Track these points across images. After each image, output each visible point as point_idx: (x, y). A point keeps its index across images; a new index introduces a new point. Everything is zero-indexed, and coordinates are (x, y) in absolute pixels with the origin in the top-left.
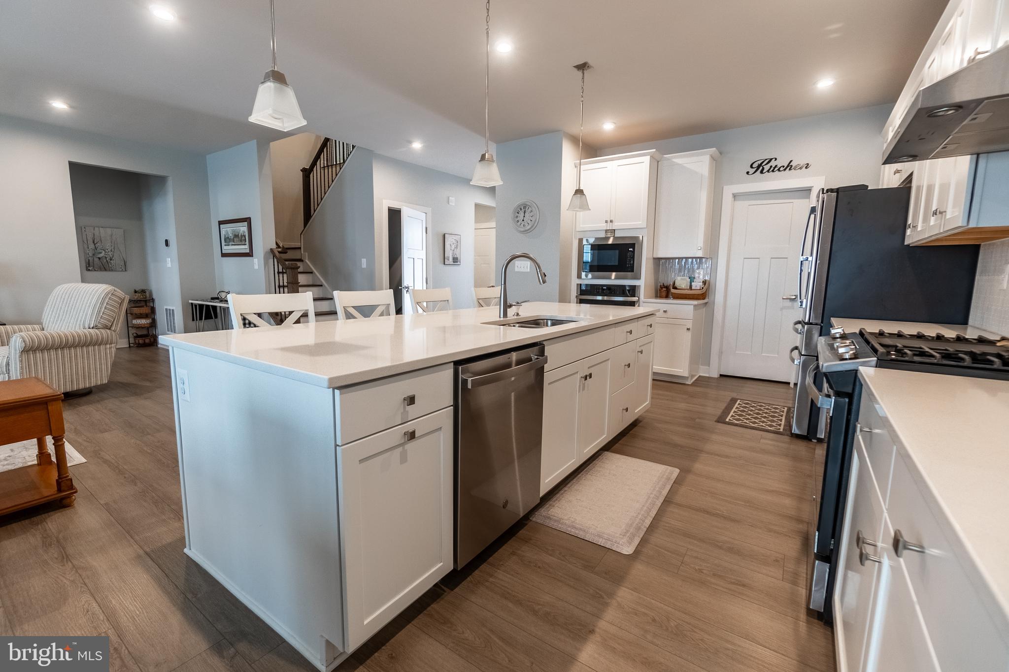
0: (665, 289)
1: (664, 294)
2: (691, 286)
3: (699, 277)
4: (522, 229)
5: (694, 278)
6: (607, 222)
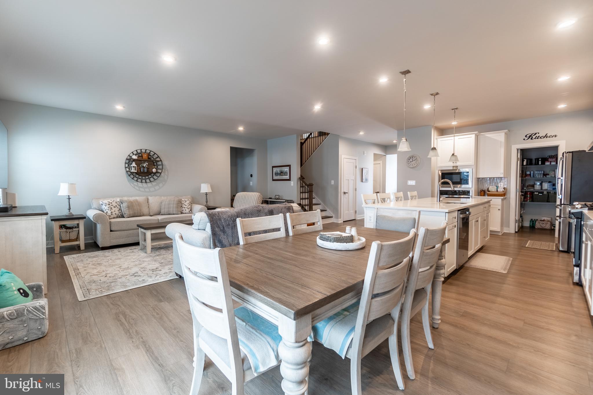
0: (483, 192)
1: (483, 194)
2: (497, 191)
3: (501, 186)
4: (411, 167)
5: (498, 187)
6: (453, 163)
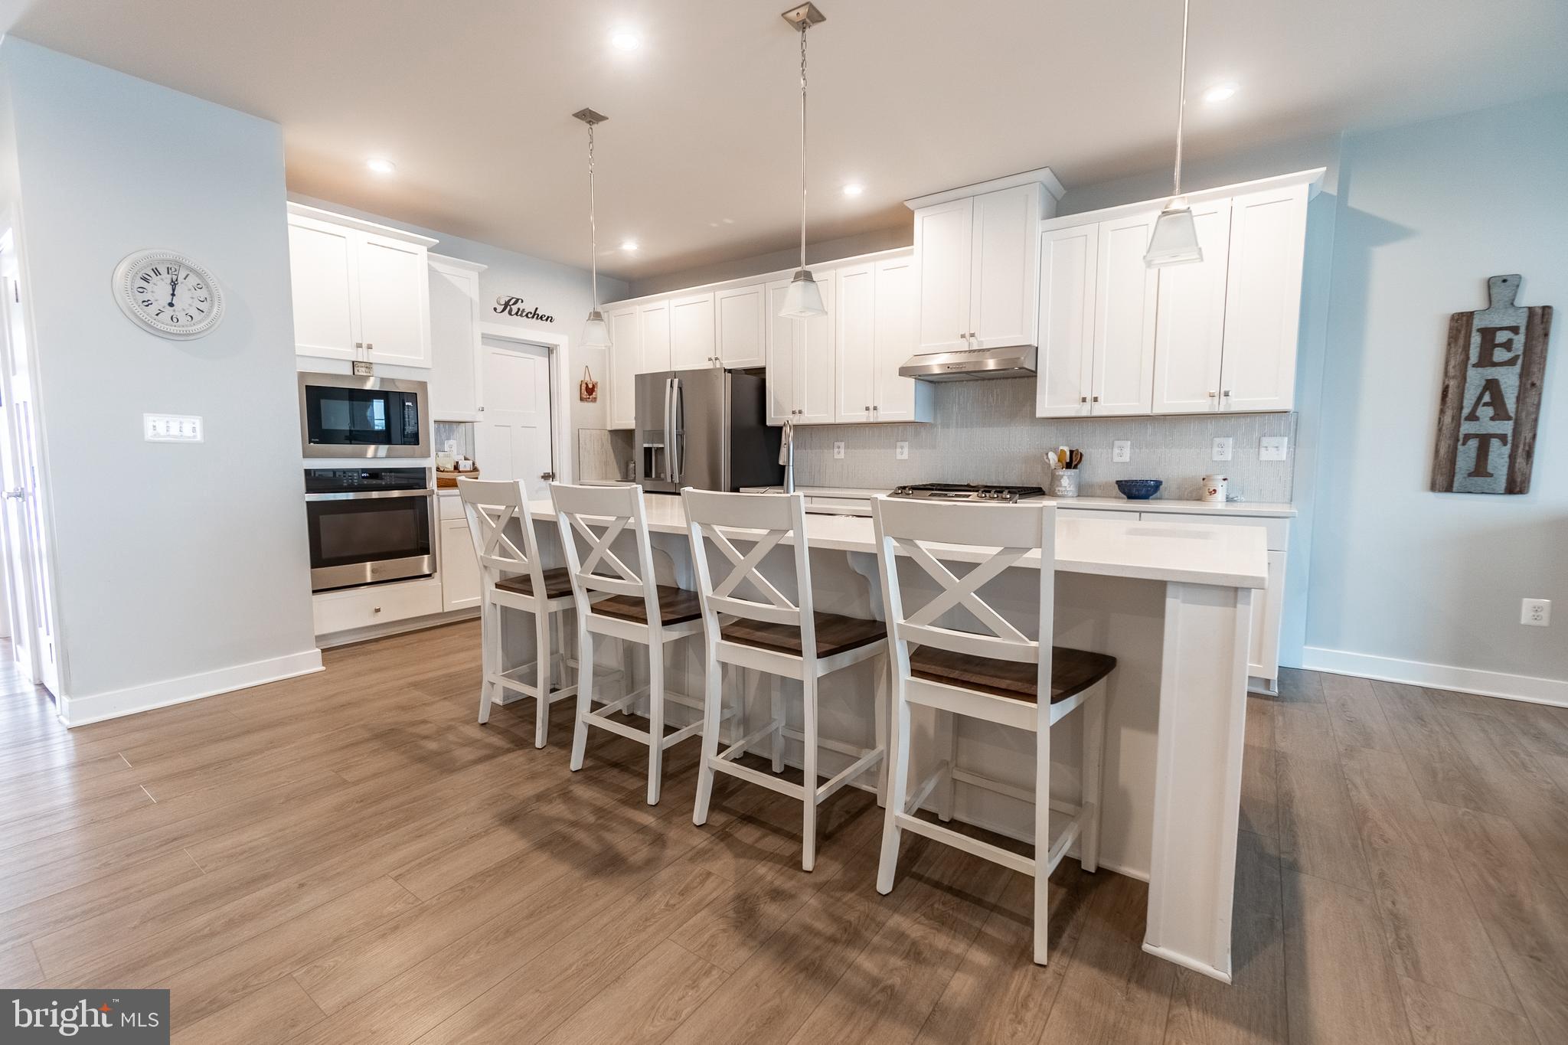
4: (170, 328)
6: (359, 346)
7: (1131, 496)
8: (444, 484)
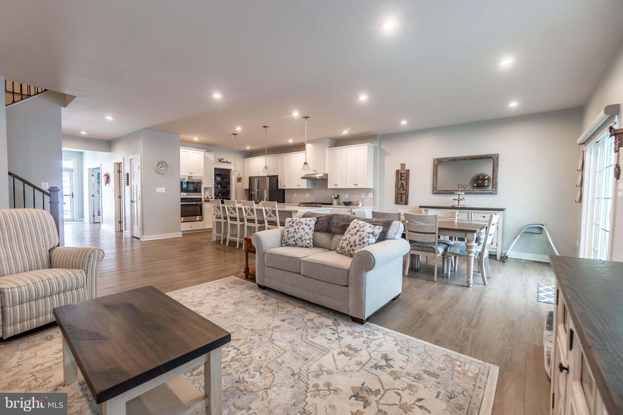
4: (161, 173)
6: (190, 173)
7: (346, 205)
8: (205, 201)
